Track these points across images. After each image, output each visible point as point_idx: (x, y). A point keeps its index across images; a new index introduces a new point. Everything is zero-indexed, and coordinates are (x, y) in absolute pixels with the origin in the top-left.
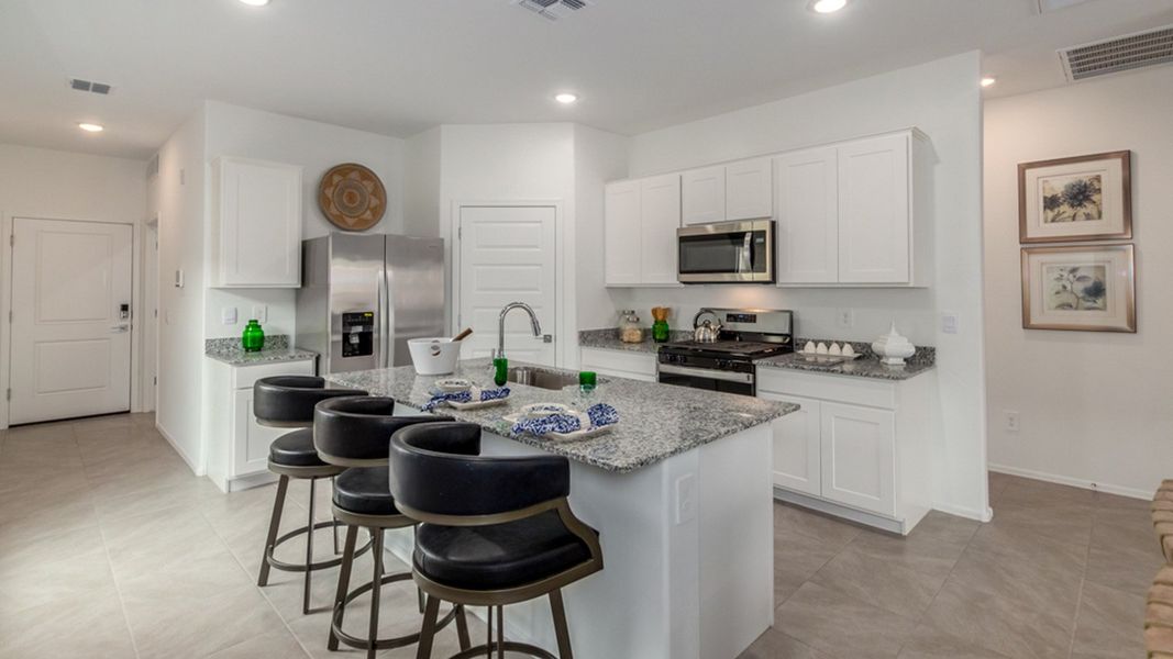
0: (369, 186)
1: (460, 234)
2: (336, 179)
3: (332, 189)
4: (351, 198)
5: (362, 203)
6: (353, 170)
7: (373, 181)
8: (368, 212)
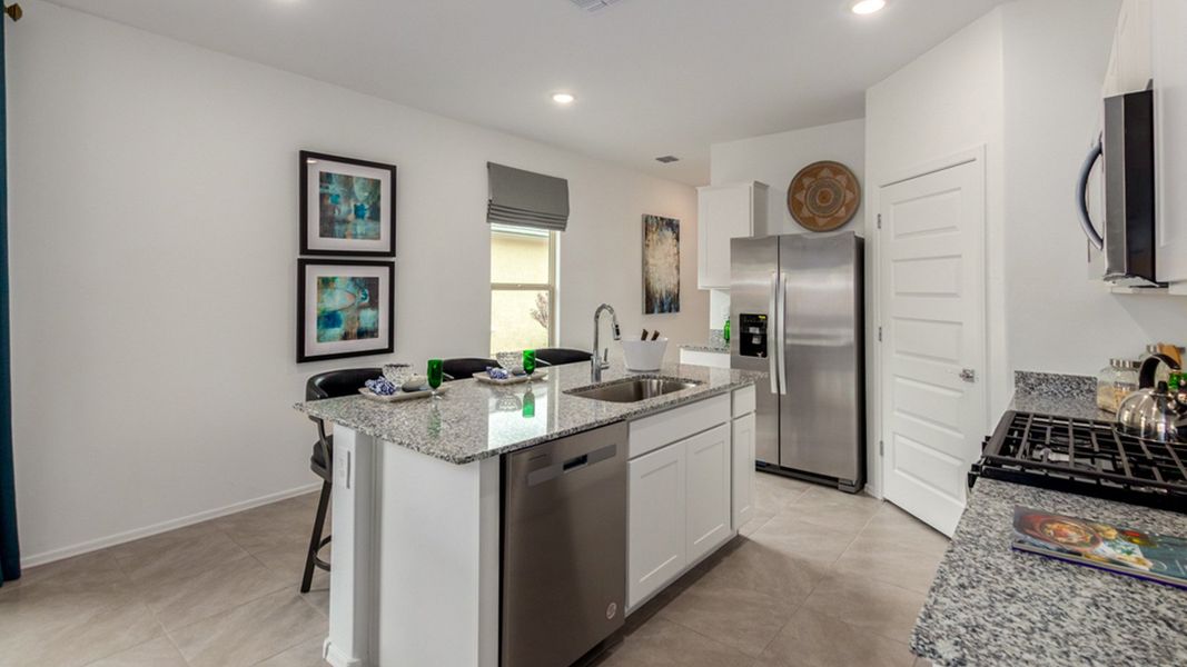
0: (841, 179)
1: (879, 221)
2: (806, 181)
3: (804, 192)
4: (824, 198)
5: (836, 200)
6: (823, 168)
7: (843, 174)
8: (843, 209)
